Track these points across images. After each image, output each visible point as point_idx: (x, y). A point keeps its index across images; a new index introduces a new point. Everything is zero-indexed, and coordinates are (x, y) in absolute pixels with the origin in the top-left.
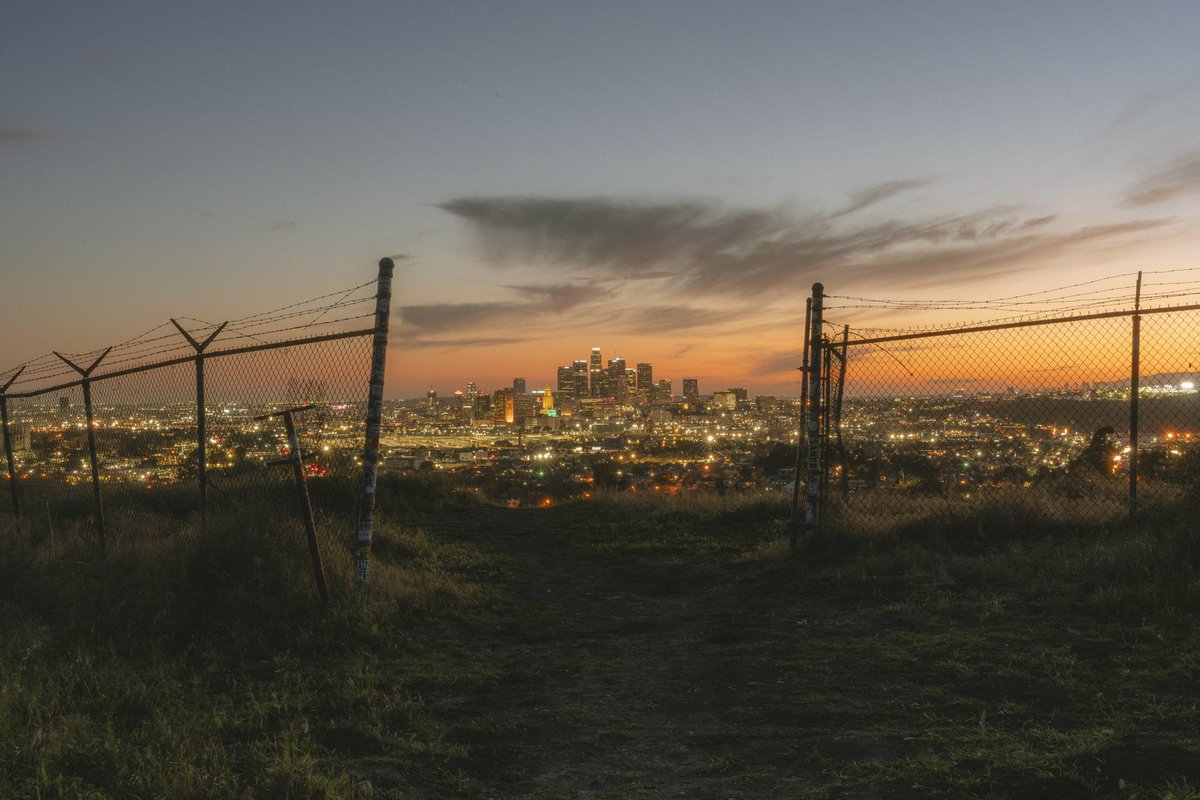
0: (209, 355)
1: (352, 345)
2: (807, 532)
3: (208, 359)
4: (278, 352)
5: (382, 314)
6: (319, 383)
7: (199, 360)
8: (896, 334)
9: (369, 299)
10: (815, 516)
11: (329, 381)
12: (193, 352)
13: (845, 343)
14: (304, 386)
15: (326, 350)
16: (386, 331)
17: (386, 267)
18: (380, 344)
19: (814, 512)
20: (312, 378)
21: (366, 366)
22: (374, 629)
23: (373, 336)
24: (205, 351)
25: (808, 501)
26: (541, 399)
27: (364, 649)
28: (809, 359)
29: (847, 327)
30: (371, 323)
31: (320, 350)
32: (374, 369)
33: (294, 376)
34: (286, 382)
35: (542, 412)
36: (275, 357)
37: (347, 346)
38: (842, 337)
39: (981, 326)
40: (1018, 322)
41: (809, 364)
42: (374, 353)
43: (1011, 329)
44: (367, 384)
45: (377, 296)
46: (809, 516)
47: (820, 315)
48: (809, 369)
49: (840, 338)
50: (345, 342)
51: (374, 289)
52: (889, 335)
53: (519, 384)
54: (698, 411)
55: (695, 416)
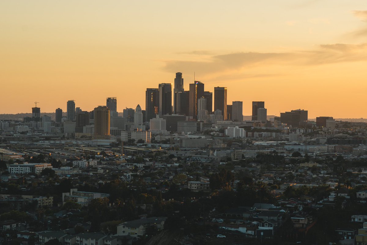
26: (132, 115)
53: (112, 102)
54: (268, 128)
55: (266, 133)
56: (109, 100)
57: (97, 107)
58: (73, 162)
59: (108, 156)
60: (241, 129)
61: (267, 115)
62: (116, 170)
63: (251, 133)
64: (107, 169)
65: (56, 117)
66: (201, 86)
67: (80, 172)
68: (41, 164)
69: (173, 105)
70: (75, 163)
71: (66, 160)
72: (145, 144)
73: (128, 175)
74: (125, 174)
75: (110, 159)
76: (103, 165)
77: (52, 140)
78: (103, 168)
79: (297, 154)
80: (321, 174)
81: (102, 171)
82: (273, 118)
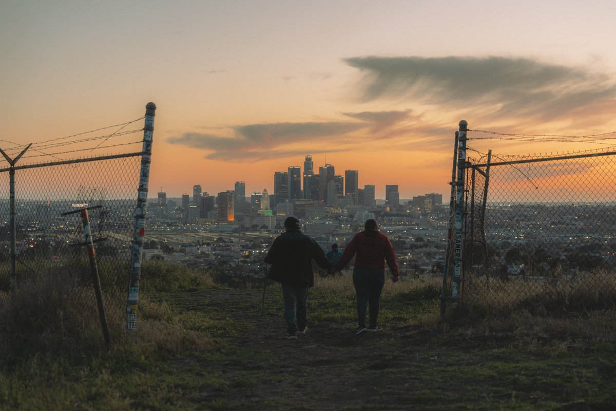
0: (19, 168)
1: (125, 163)
2: (453, 304)
3: (19, 171)
4: (70, 167)
5: (148, 143)
6: (101, 189)
7: (12, 171)
8: (519, 159)
9: (138, 131)
10: (459, 292)
11: (108, 188)
12: (8, 165)
13: (489, 165)
14: (90, 191)
15: (106, 166)
16: (150, 154)
17: (151, 109)
18: (146, 162)
19: (458, 288)
20: (95, 186)
21: (135, 179)
22: (143, 358)
23: (140, 157)
24: (16, 165)
25: (454, 281)
26: (259, 201)
27: (137, 370)
28: (457, 176)
29: (490, 152)
30: (140, 148)
31: (102, 166)
32: (142, 180)
33: (82, 184)
34: (77, 188)
35: (259, 212)
36: (68, 170)
37: (122, 164)
38: (486, 159)
39: (579, 154)
40: (605, 152)
41: (456, 180)
42: (141, 169)
43: (601, 157)
44: (136, 191)
45: (144, 129)
46: (455, 292)
47: (464, 144)
48: (457, 184)
49: (485, 160)
50: (120, 161)
51: (142, 124)
52: (514, 160)
53: (240, 187)
54: (399, 212)
55: (396, 217)
56: (237, 184)
57: (225, 191)
58: (187, 248)
59: (225, 242)
60: (370, 213)
61: (400, 198)
62: (228, 256)
63: (381, 218)
64: (219, 255)
65: (183, 202)
66: (331, 169)
67: (192, 258)
68: (152, 250)
69: (302, 188)
70: (188, 249)
71: (180, 246)
72: (269, 229)
73: (237, 261)
74: (235, 260)
75: (226, 246)
76: (218, 251)
77: (174, 226)
78: (215, 254)
79: (419, 239)
80: (435, 258)
81: (214, 257)
82: (407, 201)
